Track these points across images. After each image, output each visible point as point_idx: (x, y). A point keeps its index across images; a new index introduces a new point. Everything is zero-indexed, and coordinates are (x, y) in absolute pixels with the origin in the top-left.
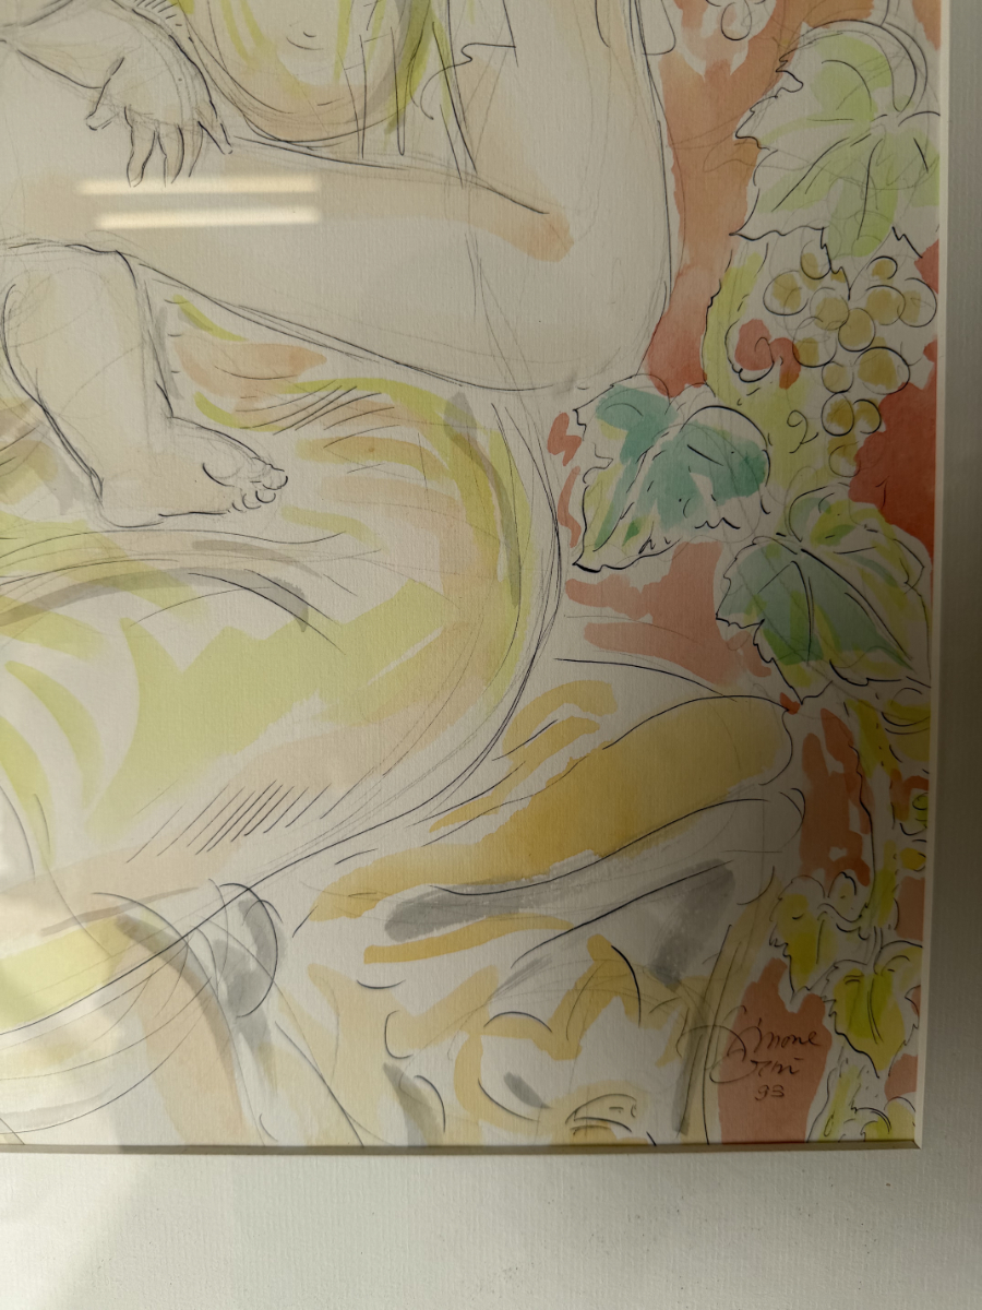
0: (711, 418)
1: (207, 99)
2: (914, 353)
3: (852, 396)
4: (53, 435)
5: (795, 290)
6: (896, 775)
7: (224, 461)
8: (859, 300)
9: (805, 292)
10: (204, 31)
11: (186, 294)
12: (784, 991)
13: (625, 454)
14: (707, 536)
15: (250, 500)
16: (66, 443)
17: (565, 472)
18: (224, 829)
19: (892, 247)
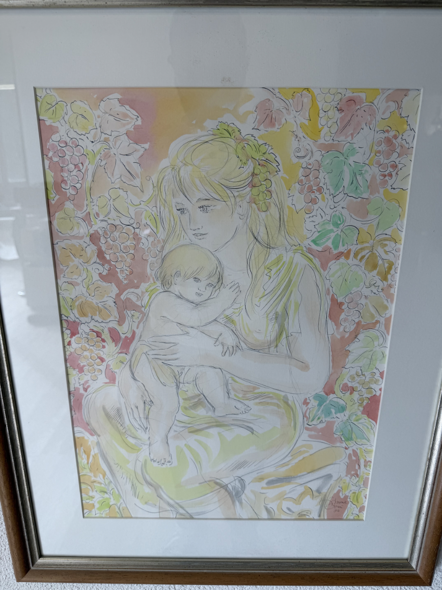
0: (335, 400)
1: (238, 341)
2: (377, 390)
3: (364, 397)
4: (205, 400)
5: (354, 378)
6: (365, 460)
7: (239, 405)
8: (367, 380)
9: (356, 378)
10: (239, 329)
11: (233, 376)
12: (341, 494)
13: (318, 406)
14: (333, 420)
15: (244, 412)
16: (208, 401)
17: (306, 408)
18: (236, 468)
19: (375, 371)
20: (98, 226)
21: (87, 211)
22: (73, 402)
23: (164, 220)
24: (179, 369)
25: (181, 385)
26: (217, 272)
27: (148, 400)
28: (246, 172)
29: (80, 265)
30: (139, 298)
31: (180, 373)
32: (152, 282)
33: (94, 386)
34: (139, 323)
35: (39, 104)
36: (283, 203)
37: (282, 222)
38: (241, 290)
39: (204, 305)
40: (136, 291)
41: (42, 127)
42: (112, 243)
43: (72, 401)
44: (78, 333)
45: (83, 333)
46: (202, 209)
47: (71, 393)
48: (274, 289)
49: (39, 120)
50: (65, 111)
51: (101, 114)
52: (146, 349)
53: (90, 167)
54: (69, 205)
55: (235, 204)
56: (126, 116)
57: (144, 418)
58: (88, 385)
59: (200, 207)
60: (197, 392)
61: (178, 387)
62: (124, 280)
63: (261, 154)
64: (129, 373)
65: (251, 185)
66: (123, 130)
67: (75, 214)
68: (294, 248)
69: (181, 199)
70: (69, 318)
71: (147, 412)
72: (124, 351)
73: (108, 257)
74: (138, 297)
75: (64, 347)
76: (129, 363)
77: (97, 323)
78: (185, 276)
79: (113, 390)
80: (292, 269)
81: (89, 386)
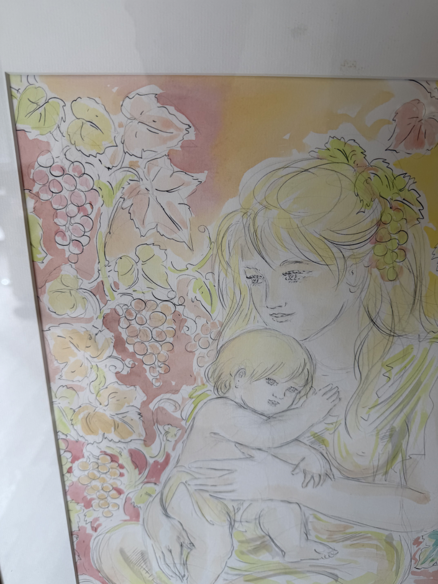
1: (329, 467)
4: (272, 543)
7: (320, 548)
10: (331, 451)
11: (315, 513)
13: (433, 545)
15: (327, 556)
17: (416, 549)
20: (117, 302)
21: (99, 280)
22: (77, 544)
23: (224, 293)
24: (235, 505)
25: (237, 525)
26: (306, 371)
27: (187, 541)
28: (369, 220)
29: (86, 360)
30: (178, 408)
31: (236, 508)
32: (200, 384)
33: (106, 524)
34: (177, 442)
35: (15, 102)
36: (423, 269)
37: (417, 298)
38: (340, 397)
39: (281, 418)
40: (173, 397)
41: (21, 143)
42: (138, 327)
43: (75, 543)
44: (83, 457)
45: (91, 457)
46: (287, 276)
47: (74, 533)
48: (393, 396)
49: (16, 131)
50: (62, 114)
51: (124, 120)
52: (185, 478)
53: (104, 210)
54: (68, 271)
55: (345, 269)
56: (168, 124)
57: (181, 564)
58: (98, 523)
59: (284, 275)
60: (259, 533)
61: (231, 526)
62: (156, 382)
63: (396, 190)
64: (159, 508)
65: (374, 240)
66: (163, 150)
67: (79, 284)
68: (432, 335)
69: (255, 261)
70: (69, 437)
71: (184, 556)
72: (153, 480)
73: (130, 348)
74: (177, 405)
75: (62, 476)
76: (159, 496)
77: (111, 443)
78: (252, 376)
79: (136, 529)
80: (425, 367)
81: (99, 525)
